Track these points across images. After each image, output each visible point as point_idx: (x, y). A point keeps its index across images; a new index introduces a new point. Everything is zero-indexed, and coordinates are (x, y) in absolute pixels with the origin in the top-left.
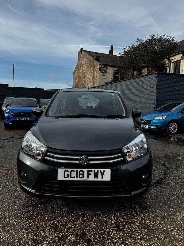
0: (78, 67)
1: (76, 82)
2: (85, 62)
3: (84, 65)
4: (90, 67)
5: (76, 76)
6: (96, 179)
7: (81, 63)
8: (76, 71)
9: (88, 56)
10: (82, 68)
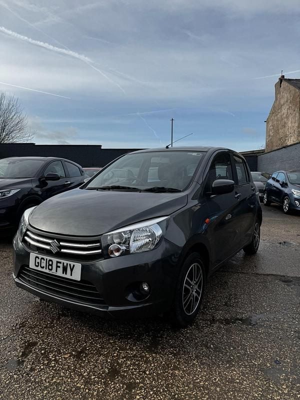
0: (275, 110)
1: (269, 136)
2: (285, 100)
3: (285, 105)
4: (293, 107)
5: (270, 126)
6: (64, 275)
7: (280, 103)
8: (271, 117)
9: (292, 88)
10: (281, 112)
